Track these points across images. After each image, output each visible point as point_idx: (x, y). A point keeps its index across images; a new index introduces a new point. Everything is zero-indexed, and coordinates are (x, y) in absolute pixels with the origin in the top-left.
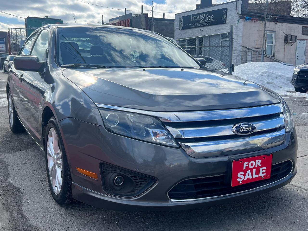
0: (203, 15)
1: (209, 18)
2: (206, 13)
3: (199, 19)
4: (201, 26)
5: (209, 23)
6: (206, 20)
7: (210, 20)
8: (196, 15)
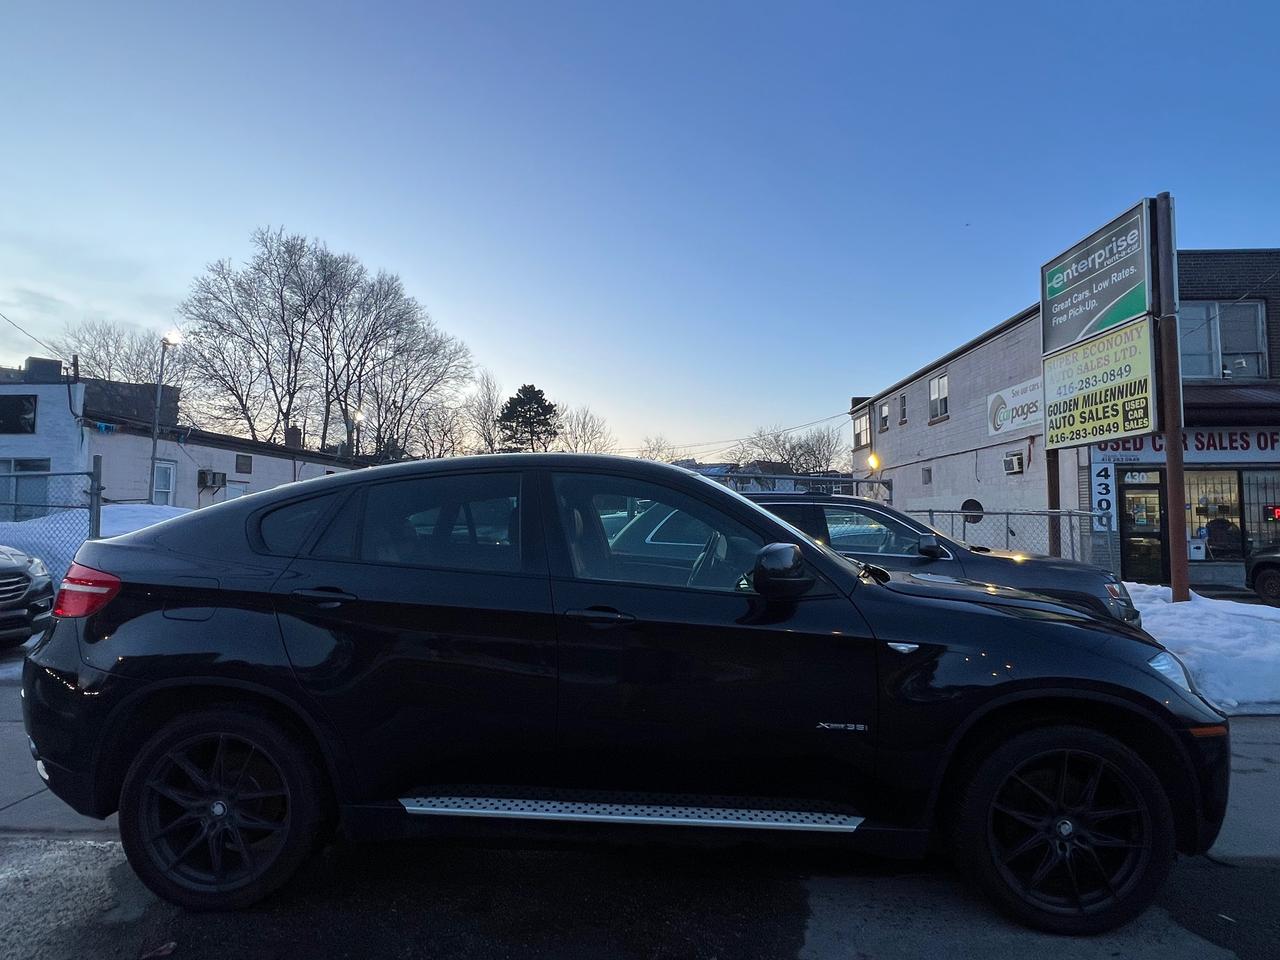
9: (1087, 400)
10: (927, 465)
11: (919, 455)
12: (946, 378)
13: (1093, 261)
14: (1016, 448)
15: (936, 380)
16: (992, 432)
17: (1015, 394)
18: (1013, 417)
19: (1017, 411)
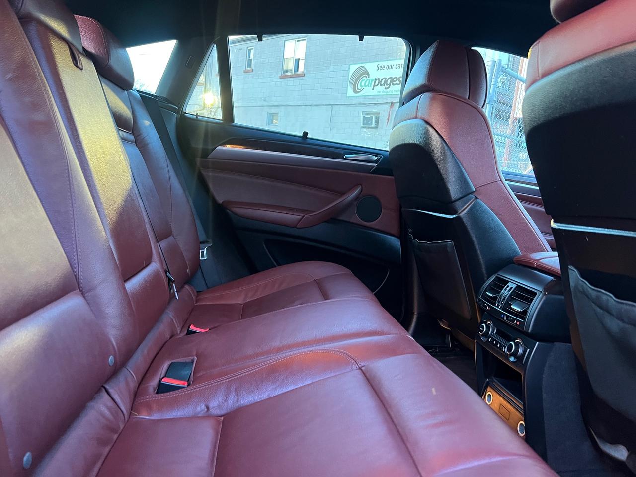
10: (273, 110)
11: (265, 100)
12: (305, 42)
14: (374, 110)
15: (293, 41)
16: (350, 92)
17: (380, 68)
18: (375, 86)
19: (380, 82)
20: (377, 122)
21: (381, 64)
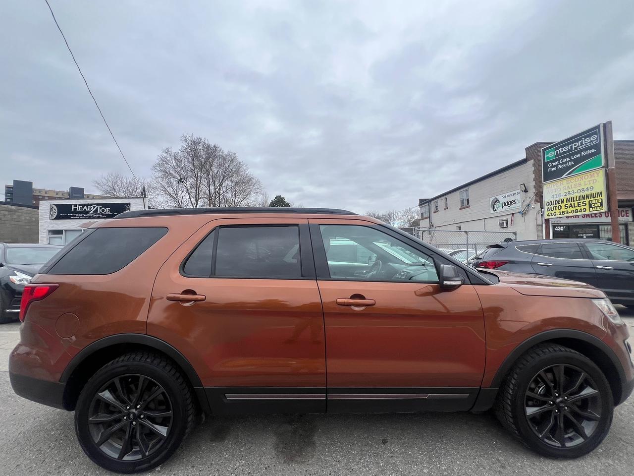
0: (94, 207)
1: (103, 210)
2: (98, 205)
3: (87, 210)
4: (90, 218)
5: (103, 215)
6: (99, 212)
7: (105, 213)
8: (80, 205)
9: (568, 200)
10: (459, 225)
11: (454, 221)
13: (571, 147)
14: (505, 218)
16: (492, 211)
17: (504, 197)
18: (503, 206)
19: (505, 204)
20: (507, 224)
21: (504, 195)
